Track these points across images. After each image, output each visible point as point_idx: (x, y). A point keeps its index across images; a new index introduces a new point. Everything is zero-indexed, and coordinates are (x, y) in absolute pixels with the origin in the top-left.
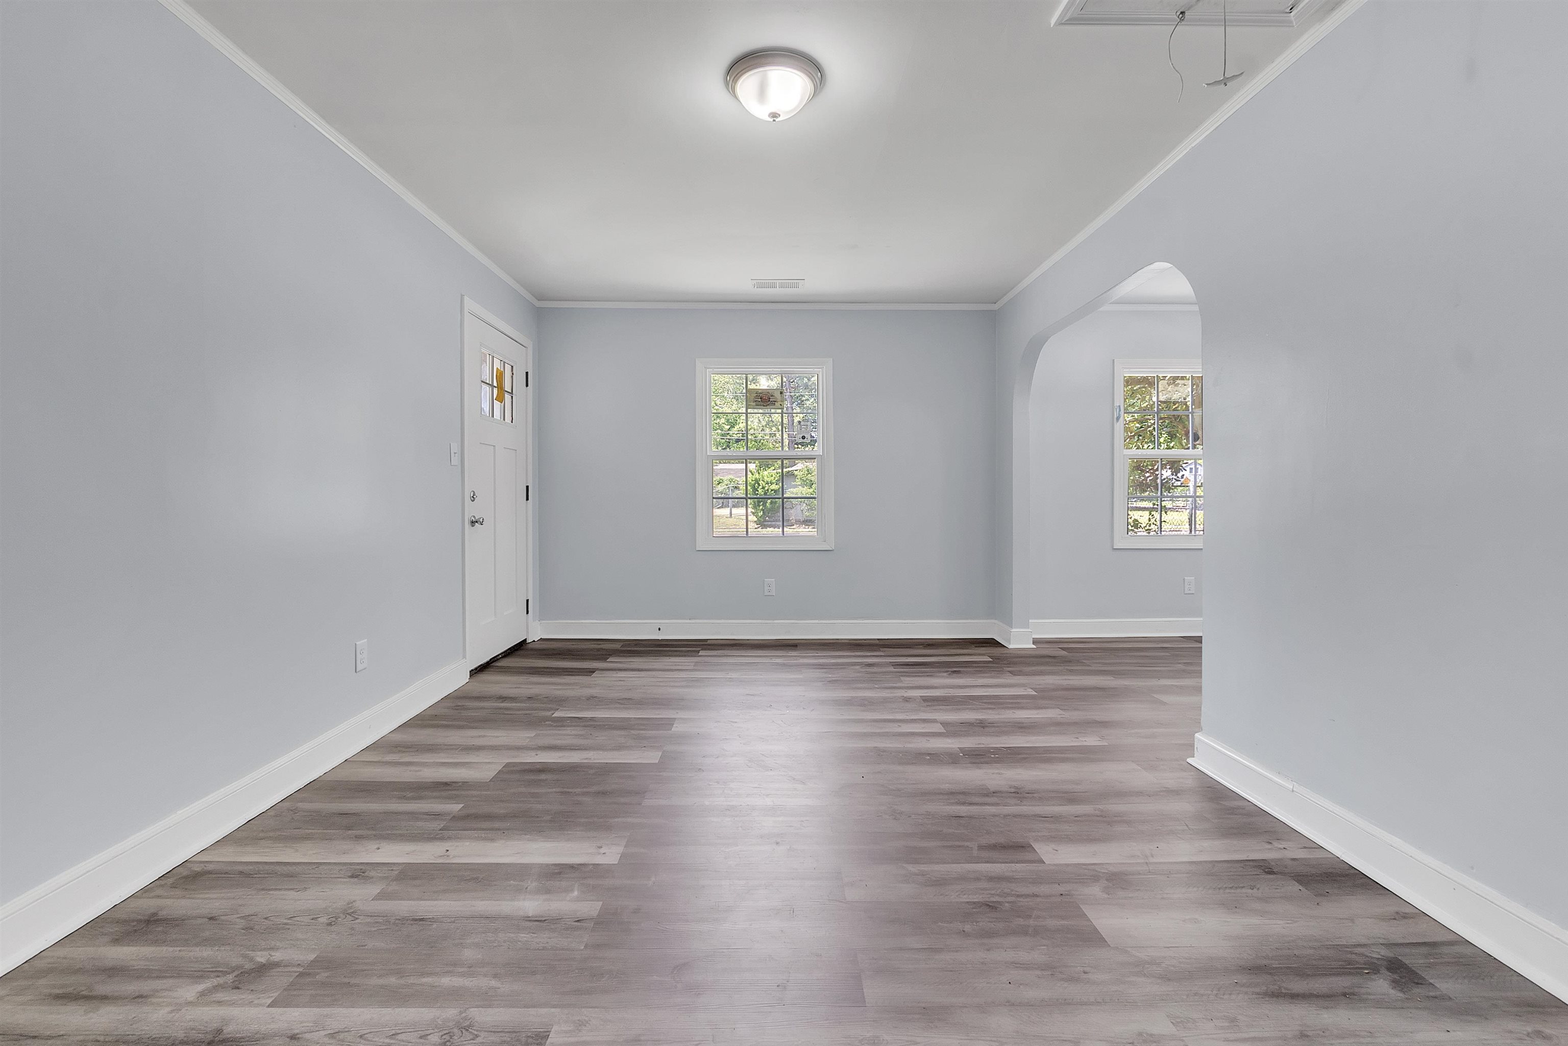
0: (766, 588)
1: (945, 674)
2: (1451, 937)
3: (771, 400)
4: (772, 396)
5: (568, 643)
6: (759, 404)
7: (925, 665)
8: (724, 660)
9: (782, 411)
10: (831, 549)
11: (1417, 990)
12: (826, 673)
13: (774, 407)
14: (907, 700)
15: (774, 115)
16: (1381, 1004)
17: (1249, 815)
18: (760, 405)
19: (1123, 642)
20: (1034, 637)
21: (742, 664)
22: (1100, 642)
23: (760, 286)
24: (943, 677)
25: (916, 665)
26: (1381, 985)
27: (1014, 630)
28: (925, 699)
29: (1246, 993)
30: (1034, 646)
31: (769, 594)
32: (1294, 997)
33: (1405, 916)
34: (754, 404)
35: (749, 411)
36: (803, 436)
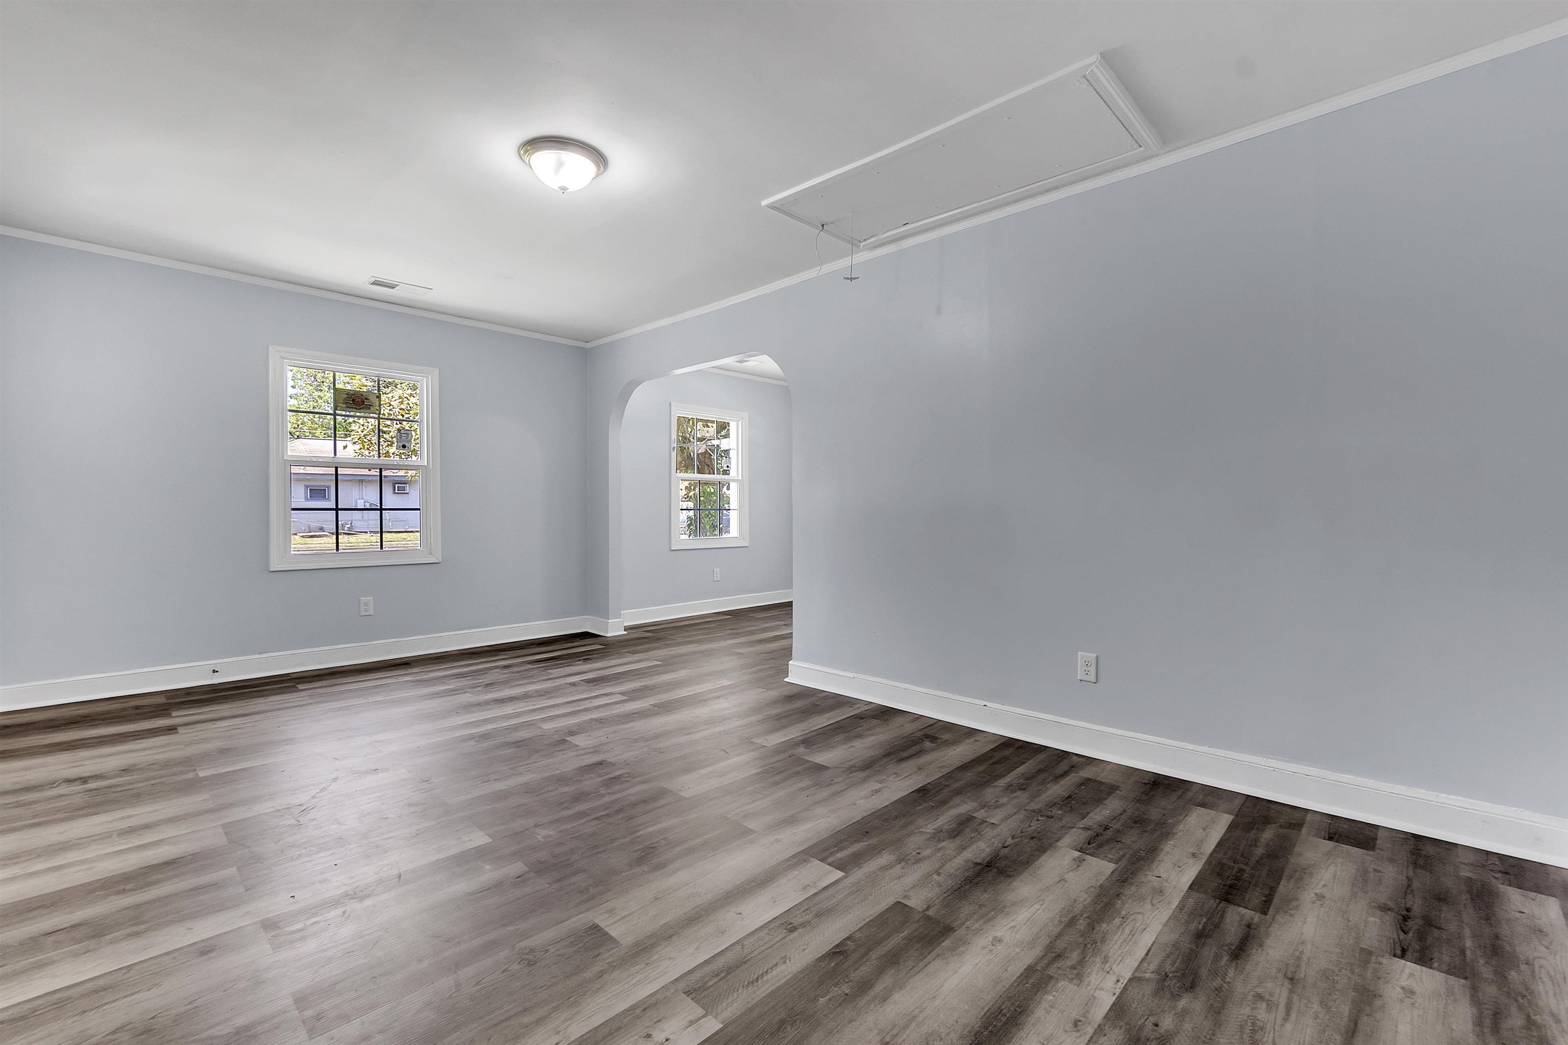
0: (363, 607)
1: (580, 662)
2: (935, 721)
3: (365, 403)
4: (366, 399)
5: (61, 710)
6: (351, 406)
7: (556, 659)
8: (343, 688)
9: (379, 416)
10: (438, 562)
11: (938, 741)
12: (473, 679)
13: (368, 411)
14: (573, 684)
15: (564, 189)
16: (932, 750)
17: (833, 698)
18: (352, 408)
19: (680, 621)
20: (625, 625)
21: (360, 689)
22: (666, 623)
23: (375, 283)
24: (580, 664)
25: (551, 659)
26: (928, 744)
27: (610, 621)
28: (588, 681)
29: (892, 763)
30: (626, 633)
31: (366, 614)
32: (907, 758)
33: (917, 719)
34: (345, 406)
35: (338, 412)
36: (403, 445)
